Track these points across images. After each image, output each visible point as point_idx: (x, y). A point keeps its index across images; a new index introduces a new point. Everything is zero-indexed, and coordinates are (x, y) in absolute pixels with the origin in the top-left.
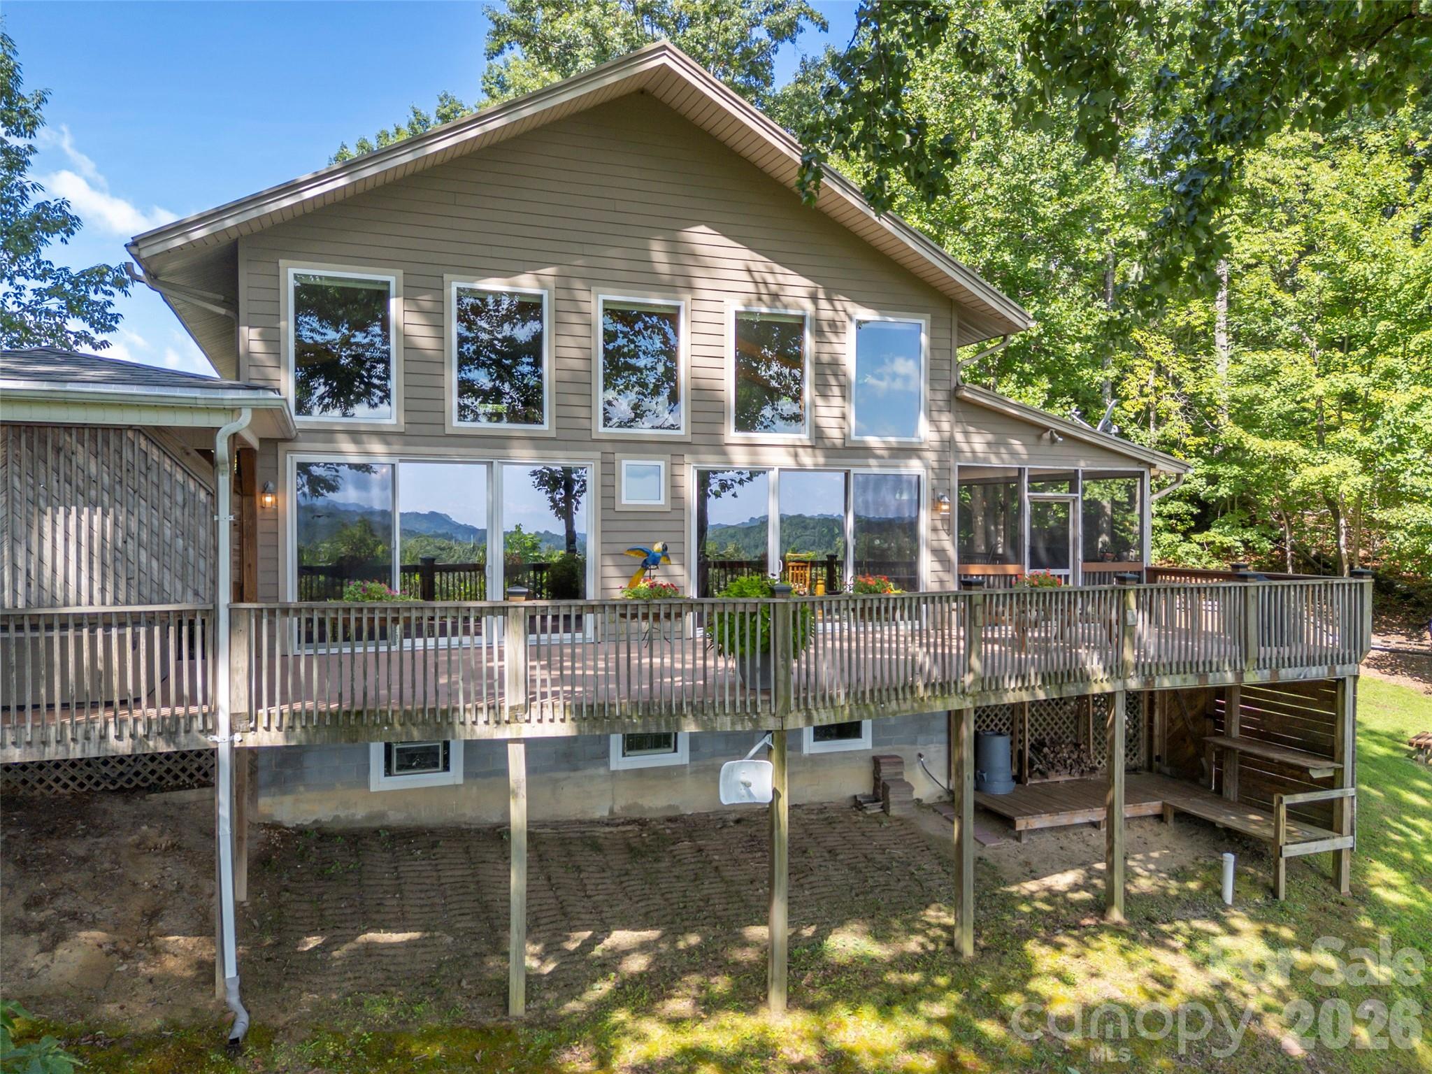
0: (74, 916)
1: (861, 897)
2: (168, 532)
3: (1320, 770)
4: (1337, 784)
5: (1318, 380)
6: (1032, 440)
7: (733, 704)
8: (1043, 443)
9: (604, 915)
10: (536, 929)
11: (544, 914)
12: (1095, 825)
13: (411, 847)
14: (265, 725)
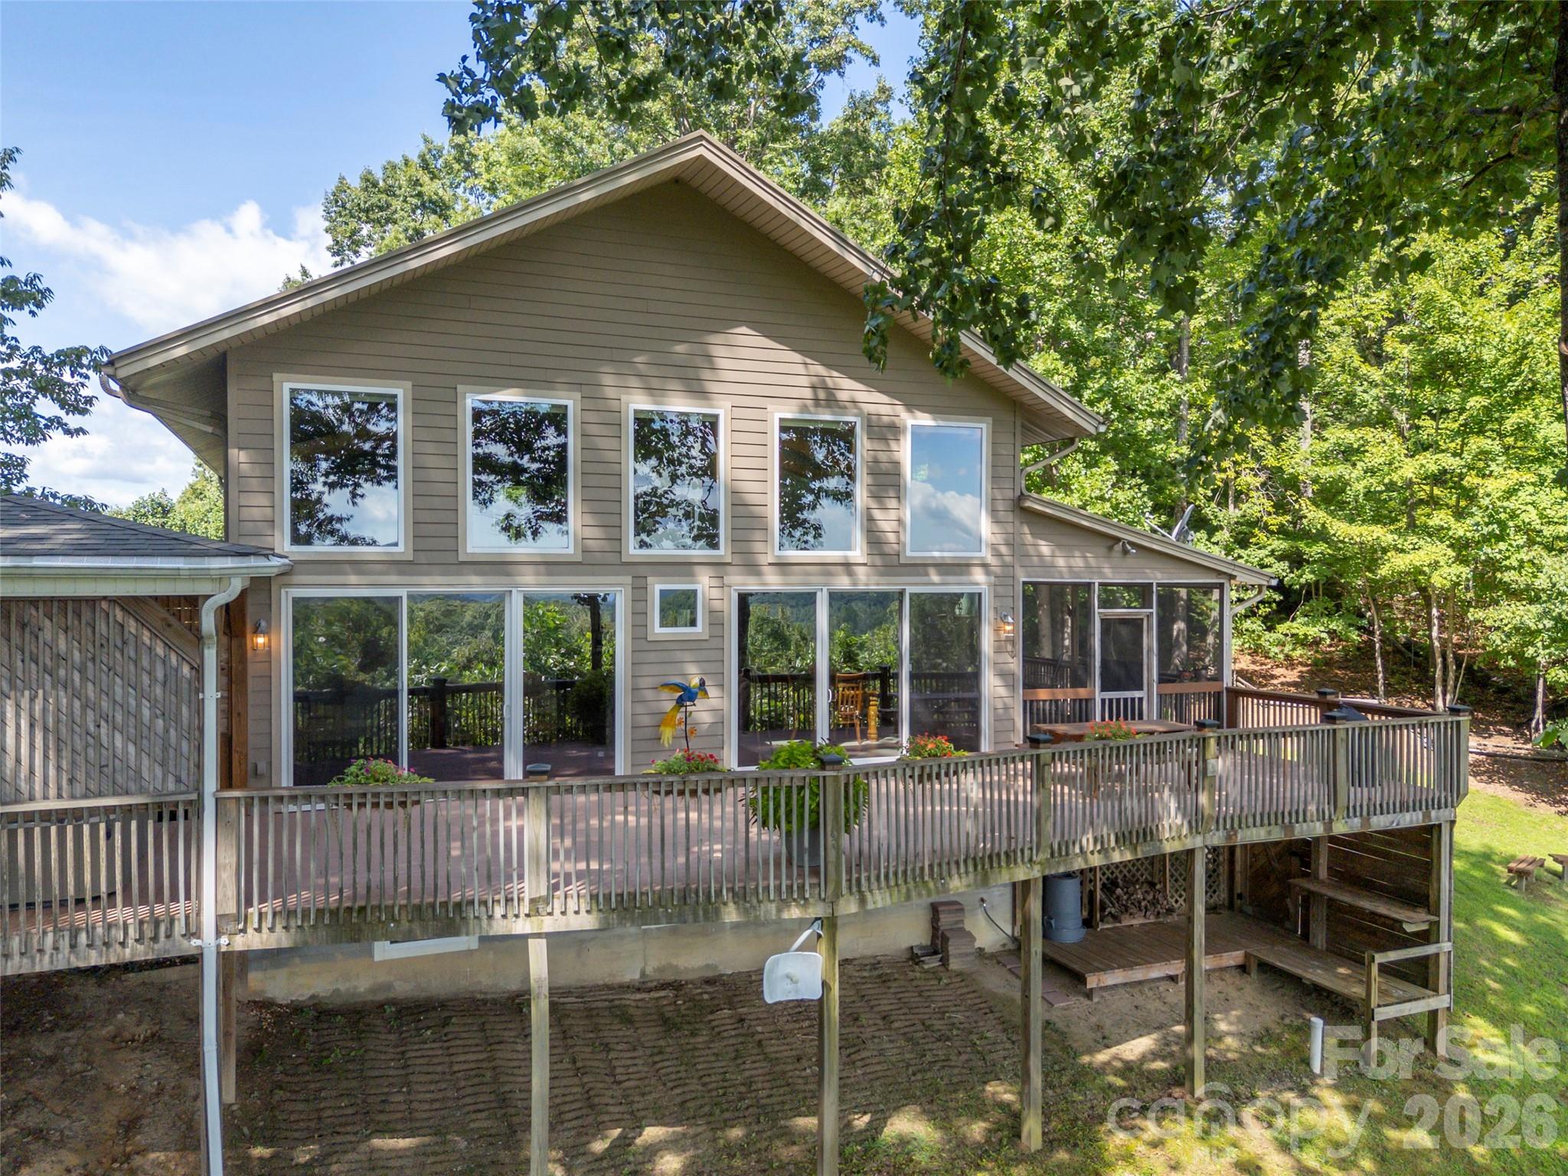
0: (38, 1134)
1: (919, 1076)
2: (146, 712)
3: (1414, 922)
4: (1433, 938)
5: (1408, 460)
6: (1103, 551)
7: (778, 888)
8: (1114, 554)
9: (635, 1106)
10: (560, 1127)
11: (566, 1108)
12: (1173, 979)
13: (420, 1025)
14: (256, 926)
